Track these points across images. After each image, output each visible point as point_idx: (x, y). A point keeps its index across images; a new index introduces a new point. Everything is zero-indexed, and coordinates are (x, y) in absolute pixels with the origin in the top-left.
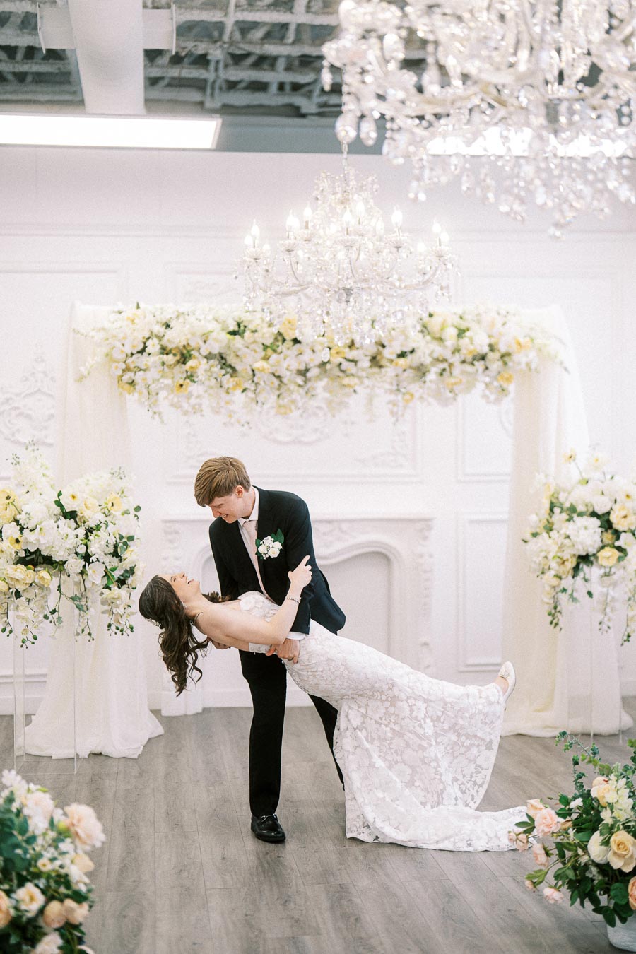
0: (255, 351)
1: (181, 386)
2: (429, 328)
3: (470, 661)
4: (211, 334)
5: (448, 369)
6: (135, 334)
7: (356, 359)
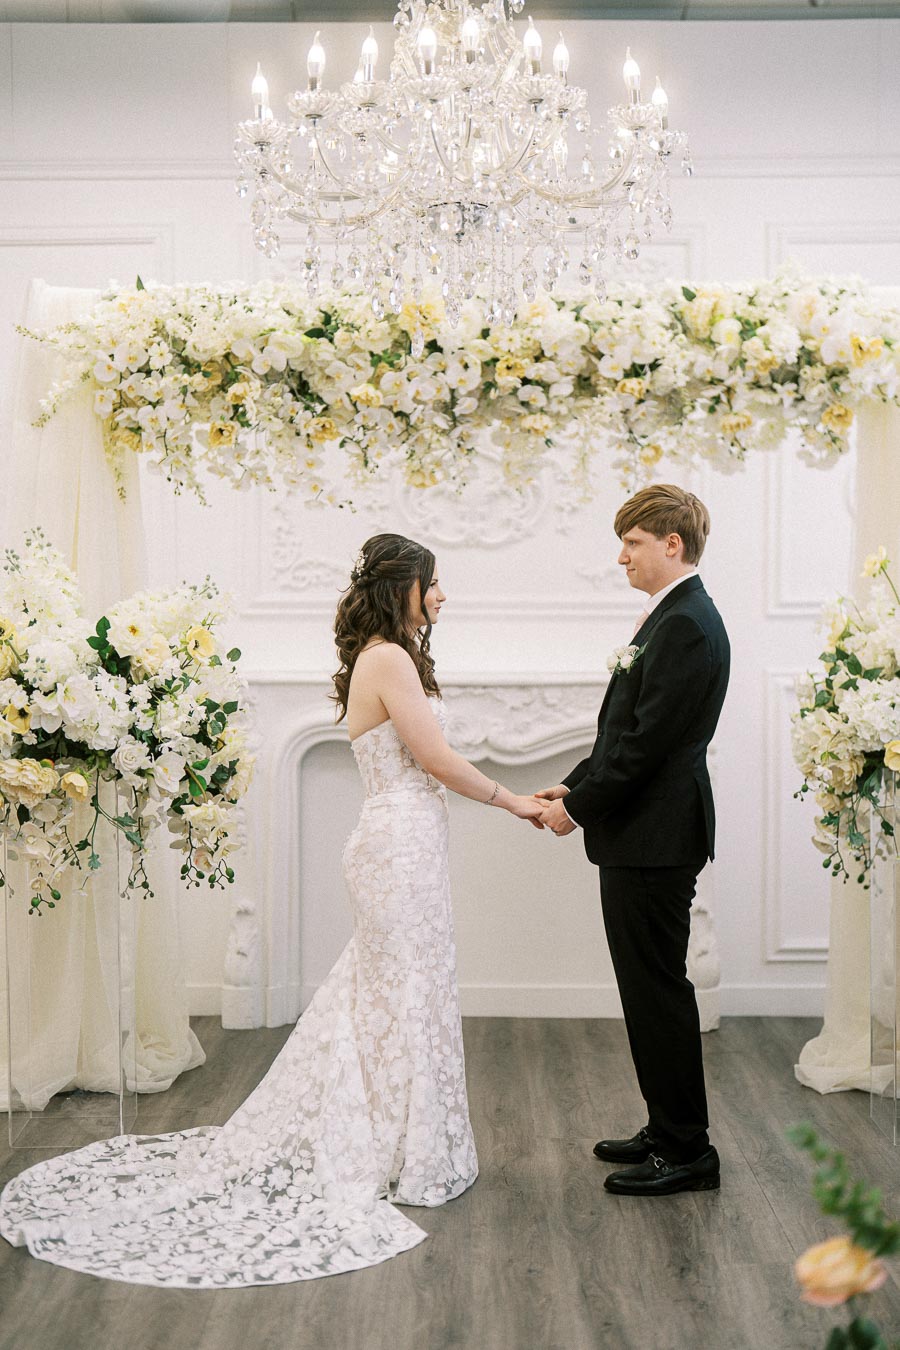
0: (359, 367)
1: (221, 431)
2: (688, 320)
3: (786, 945)
4: (273, 333)
5: (724, 398)
6: (130, 335)
7: (545, 379)
